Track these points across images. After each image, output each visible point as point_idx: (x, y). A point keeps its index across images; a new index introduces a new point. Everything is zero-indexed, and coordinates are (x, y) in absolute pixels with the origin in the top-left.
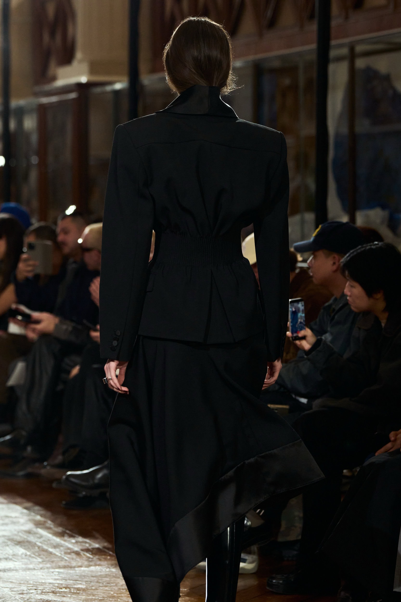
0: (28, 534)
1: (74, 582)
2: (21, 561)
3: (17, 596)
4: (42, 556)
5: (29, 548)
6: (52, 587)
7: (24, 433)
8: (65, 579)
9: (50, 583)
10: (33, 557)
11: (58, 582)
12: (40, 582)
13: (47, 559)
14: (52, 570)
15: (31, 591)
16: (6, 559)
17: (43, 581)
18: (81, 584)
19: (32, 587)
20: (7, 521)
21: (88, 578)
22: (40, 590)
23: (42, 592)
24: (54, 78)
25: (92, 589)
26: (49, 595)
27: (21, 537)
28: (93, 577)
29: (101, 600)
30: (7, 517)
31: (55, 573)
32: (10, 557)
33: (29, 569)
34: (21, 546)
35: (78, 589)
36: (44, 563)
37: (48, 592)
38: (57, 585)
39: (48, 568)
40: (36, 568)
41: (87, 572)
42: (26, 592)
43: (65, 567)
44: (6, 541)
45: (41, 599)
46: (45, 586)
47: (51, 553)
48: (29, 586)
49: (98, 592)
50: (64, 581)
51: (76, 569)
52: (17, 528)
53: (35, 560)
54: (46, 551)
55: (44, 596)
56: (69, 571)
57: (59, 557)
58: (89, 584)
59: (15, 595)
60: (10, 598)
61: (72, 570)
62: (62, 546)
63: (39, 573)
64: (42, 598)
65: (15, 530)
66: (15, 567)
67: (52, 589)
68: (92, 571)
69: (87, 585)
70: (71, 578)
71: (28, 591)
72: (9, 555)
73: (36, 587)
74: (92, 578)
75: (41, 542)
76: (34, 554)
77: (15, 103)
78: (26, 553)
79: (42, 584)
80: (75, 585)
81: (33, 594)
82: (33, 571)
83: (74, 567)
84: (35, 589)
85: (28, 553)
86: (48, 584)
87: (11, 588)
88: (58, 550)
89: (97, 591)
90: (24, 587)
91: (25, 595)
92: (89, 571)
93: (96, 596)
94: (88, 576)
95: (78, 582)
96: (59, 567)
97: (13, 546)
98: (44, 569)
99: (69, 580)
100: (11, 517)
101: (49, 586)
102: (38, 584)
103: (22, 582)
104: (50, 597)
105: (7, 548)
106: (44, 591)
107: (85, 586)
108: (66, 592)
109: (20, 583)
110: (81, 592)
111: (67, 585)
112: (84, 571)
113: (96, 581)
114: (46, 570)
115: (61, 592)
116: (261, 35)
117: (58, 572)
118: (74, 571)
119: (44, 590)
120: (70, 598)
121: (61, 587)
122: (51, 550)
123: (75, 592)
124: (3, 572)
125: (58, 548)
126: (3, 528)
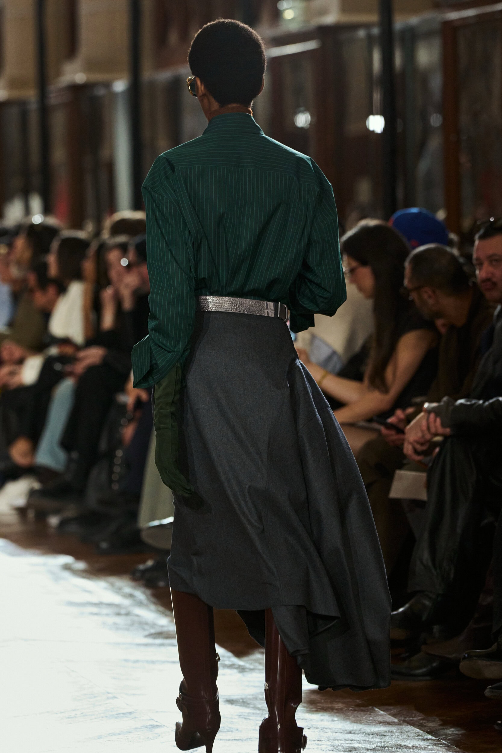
77: (400, 22)
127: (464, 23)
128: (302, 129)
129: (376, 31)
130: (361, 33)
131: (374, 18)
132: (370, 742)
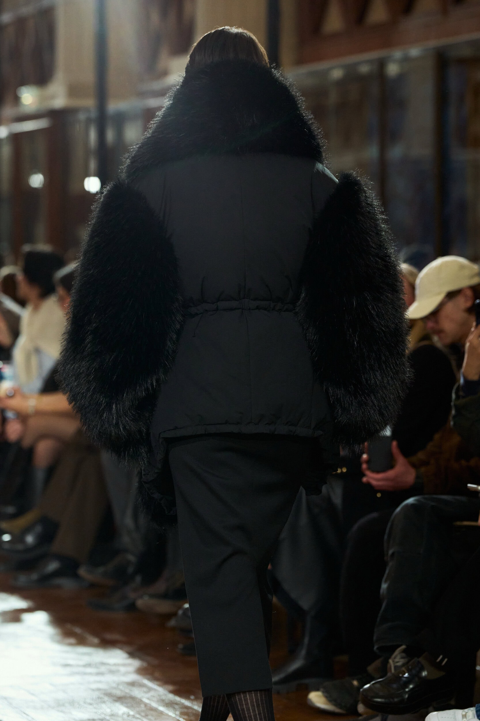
4: (150, 717)
5: (132, 706)
7: (131, 558)
10: (138, 718)
20: (103, 669)
24: (166, 73)
27: (121, 690)
30: (103, 664)
34: (122, 703)
44: (102, 696)
47: (161, 713)
52: (116, 678)
54: (155, 710)
62: (176, 704)
65: (114, 682)
72: (105, 715)
75: (148, 699)
76: (139, 714)
77: (113, 106)
78: (129, 713)
85: (132, 713)
88: (170, 708)
97: (111, 702)
100: (108, 664)
105: (103, 706)
116: (445, 12)
122: (161, 708)
125: (170, 706)
126: (98, 678)
128: (36, 188)
129: (93, 114)
130: (82, 115)
131: (90, 102)
132: (81, 660)
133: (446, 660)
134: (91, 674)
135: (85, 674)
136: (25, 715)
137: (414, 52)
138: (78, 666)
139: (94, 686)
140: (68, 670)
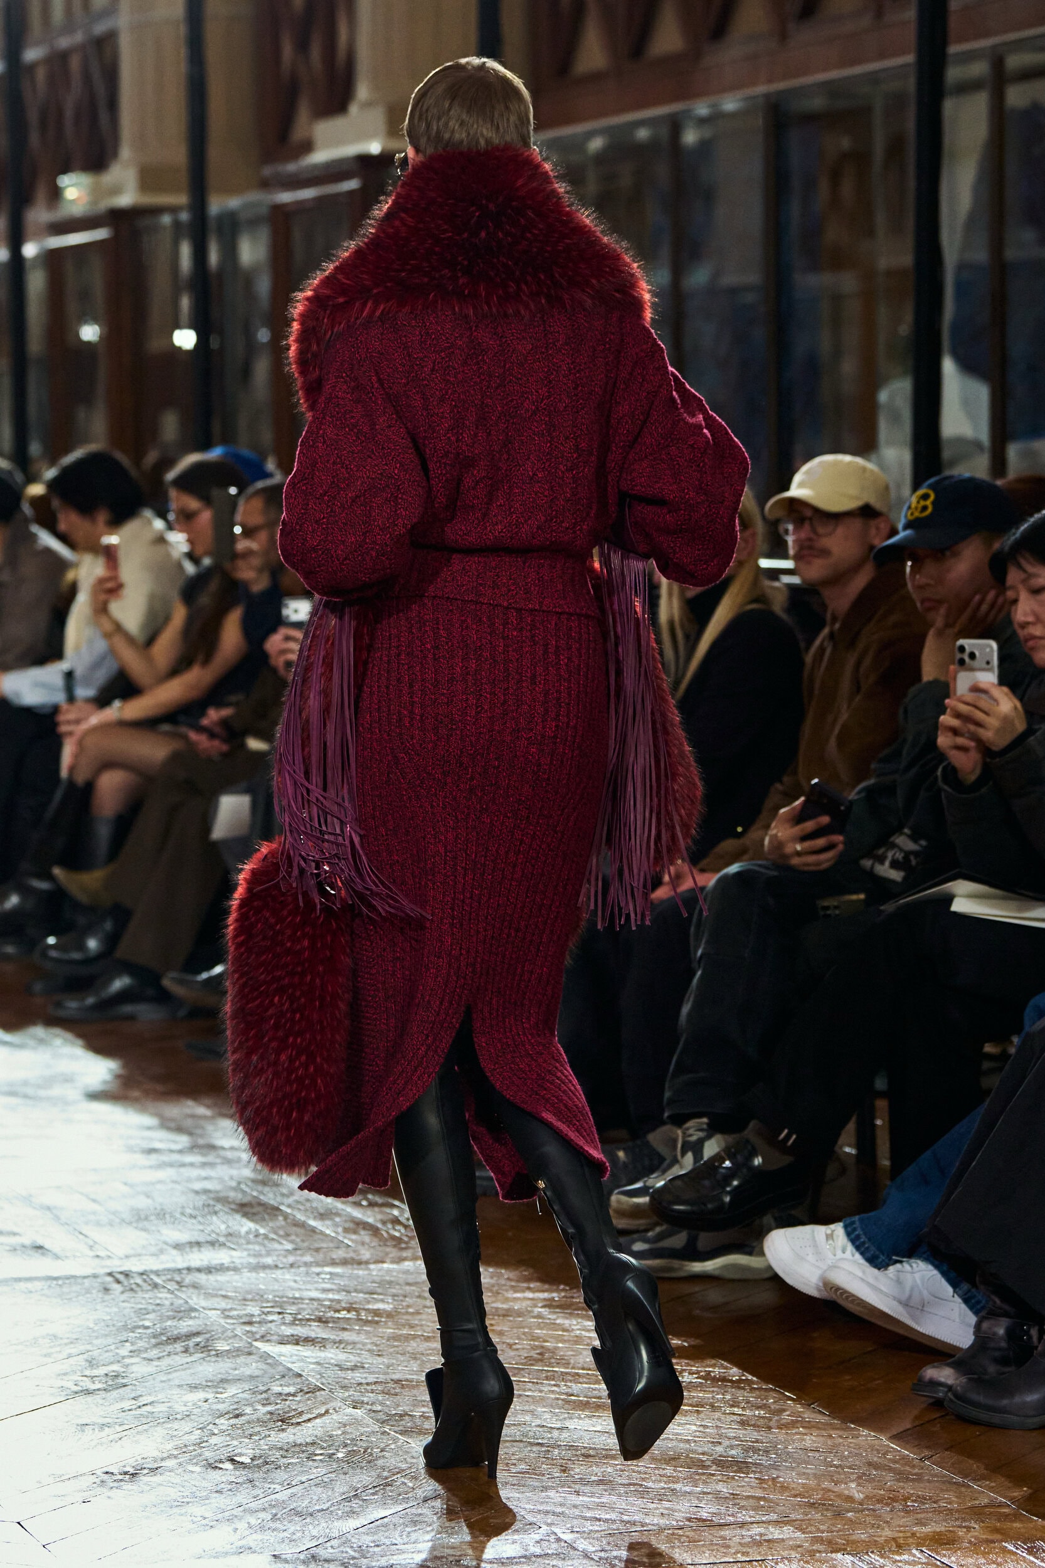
0: (260, 1188)
1: (367, 1296)
2: (246, 1250)
3: (239, 1329)
4: (293, 1237)
5: (264, 1219)
6: (317, 1309)
8: (347, 1288)
9: (312, 1299)
10: (273, 1239)
11: (331, 1296)
12: (291, 1296)
13: (306, 1244)
14: (318, 1270)
15: (270, 1318)
16: (212, 1244)
17: (297, 1295)
18: (382, 1301)
19: (272, 1307)
20: (213, 1156)
21: (397, 1287)
22: (291, 1314)
23: (295, 1319)
24: (308, 147)
25: (407, 1313)
26: (310, 1326)
27: (244, 1192)
28: (408, 1284)
29: (429, 1337)
31: (323, 1276)
32: (222, 1239)
33: (265, 1267)
34: (245, 1215)
35: (377, 1313)
36: (299, 1252)
37: (308, 1320)
38: (327, 1303)
39: (306, 1264)
40: (281, 1266)
41: (395, 1274)
42: (258, 1320)
43: (345, 1262)
44: (212, 1202)
45: (292, 1335)
46: (301, 1306)
47: (313, 1230)
48: (265, 1305)
49: (420, 1320)
50: (344, 1293)
51: (372, 1266)
52: (234, 1172)
53: (276, 1246)
54: (302, 1225)
55: (299, 1328)
56: (356, 1272)
57: (333, 1239)
58: (402, 1301)
59: (232, 1326)
60: (223, 1332)
61: (362, 1269)
62: (338, 1214)
63: (287, 1277)
64: (295, 1333)
65: (231, 1178)
66: (233, 1262)
67: (317, 1313)
68: (407, 1272)
69: (395, 1303)
70: (359, 1287)
71: (264, 1316)
72: (218, 1234)
73: (281, 1307)
74: (407, 1288)
76: (276, 1233)
77: (217, 205)
78: (257, 1230)
79: (295, 1301)
80: (369, 1302)
81: (274, 1324)
82: (274, 1271)
83: (367, 1263)
84: (279, 1313)
85: (262, 1231)
86: (307, 1301)
87: (225, 1310)
88: (328, 1222)
89: (419, 1317)
90: (253, 1309)
91: (256, 1325)
92: (399, 1272)
93: (419, 1328)
94: (398, 1284)
95: (375, 1296)
96: (333, 1263)
97: (227, 1213)
98: (299, 1267)
99: (356, 1291)
101: (311, 1306)
102: (284, 1302)
103: (250, 1297)
104: (313, 1330)
105: (214, 1218)
106: (300, 1317)
107: (391, 1306)
108: (349, 1319)
109: (245, 1300)
110: (383, 1320)
111: (351, 1304)
112: (389, 1271)
113: (417, 1294)
114: (302, 1269)
115: (338, 1318)
117: (331, 1274)
118: (366, 1272)
119: (300, 1314)
120: (359, 1332)
121: (338, 1307)
122: (312, 1223)
123: (370, 1318)
124: (206, 1274)
125: (328, 1219)
126: (204, 1173)
127: (300, 207)
128: (89, 343)
129: (184, 216)
130: (166, 219)
131: (181, 199)
132: (175, 1142)
133: (794, 1137)
134: (192, 1165)
135: (183, 1165)
136: (81, 1237)
137: (730, 104)
138: (172, 1151)
139: (198, 1186)
140: (154, 1158)
